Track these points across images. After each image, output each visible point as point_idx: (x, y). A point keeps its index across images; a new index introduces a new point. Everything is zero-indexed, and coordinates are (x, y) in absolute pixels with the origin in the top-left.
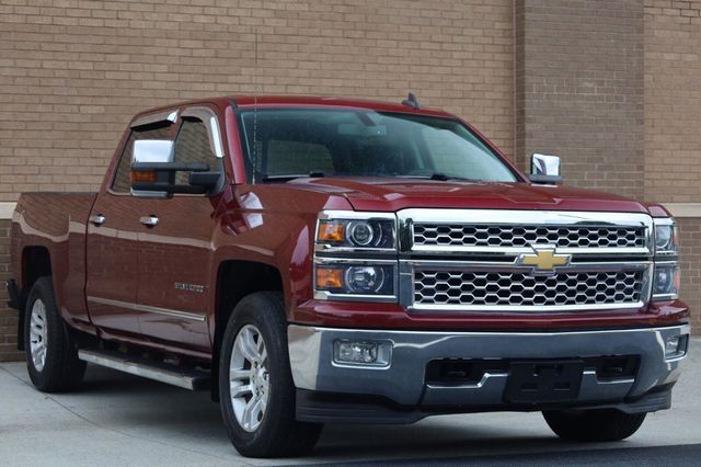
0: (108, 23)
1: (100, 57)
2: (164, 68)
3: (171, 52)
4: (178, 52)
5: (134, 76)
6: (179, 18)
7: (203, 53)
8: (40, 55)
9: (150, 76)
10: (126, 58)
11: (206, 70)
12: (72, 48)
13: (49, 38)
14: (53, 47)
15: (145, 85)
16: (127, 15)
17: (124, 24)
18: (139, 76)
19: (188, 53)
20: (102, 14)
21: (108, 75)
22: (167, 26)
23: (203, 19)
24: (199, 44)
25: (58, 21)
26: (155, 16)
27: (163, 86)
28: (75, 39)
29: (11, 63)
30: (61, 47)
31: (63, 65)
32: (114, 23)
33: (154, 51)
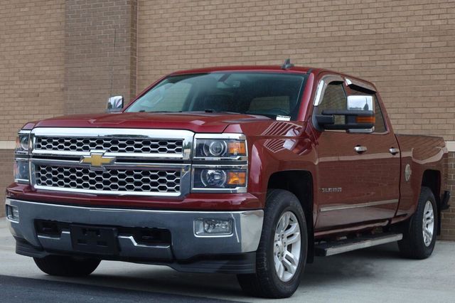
0: (378, 31)
1: (373, 52)
2: (413, 56)
3: (417, 45)
4: (422, 45)
5: (394, 63)
6: (423, 23)
7: (438, 44)
8: (339, 54)
9: (404, 62)
10: (389, 52)
11: (440, 55)
12: (357, 48)
13: (344, 44)
14: (347, 49)
15: (401, 68)
16: (390, 25)
17: (388, 31)
18: (397, 63)
19: (429, 45)
20: (374, 26)
21: (378, 63)
22: (415, 29)
23: (439, 22)
24: (436, 39)
25: (349, 33)
26: (407, 24)
27: (412, 67)
28: (359, 43)
29: (322, 60)
30: (351, 49)
31: (352, 59)
32: (382, 31)
33: (406, 46)
